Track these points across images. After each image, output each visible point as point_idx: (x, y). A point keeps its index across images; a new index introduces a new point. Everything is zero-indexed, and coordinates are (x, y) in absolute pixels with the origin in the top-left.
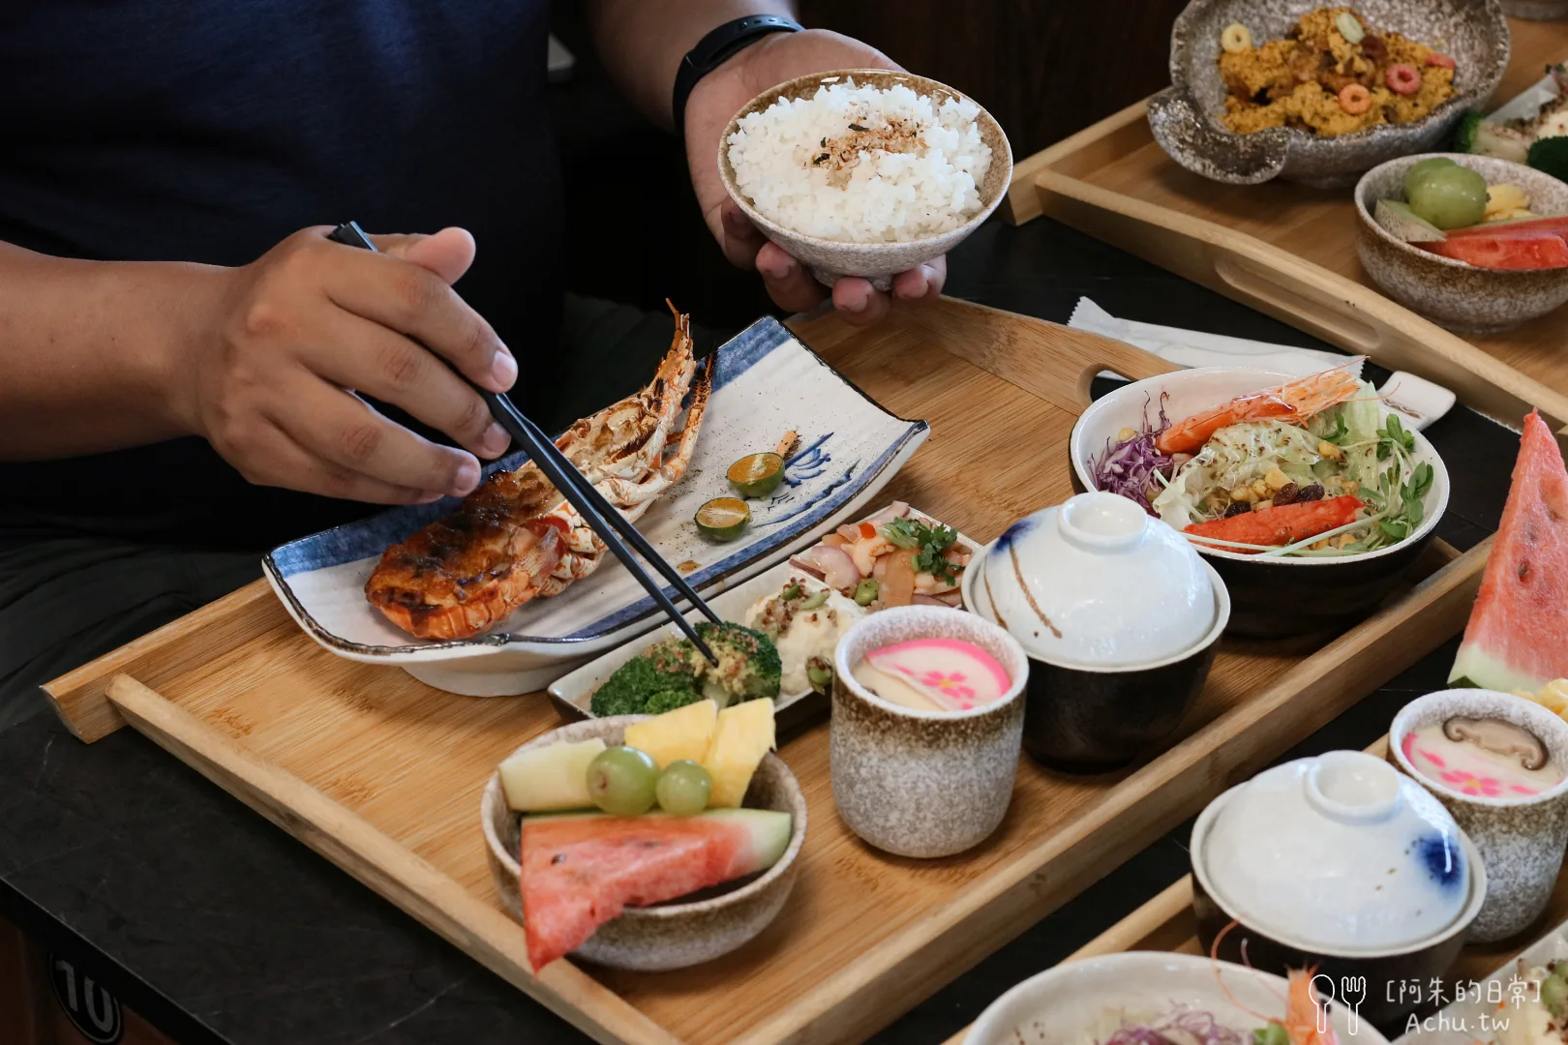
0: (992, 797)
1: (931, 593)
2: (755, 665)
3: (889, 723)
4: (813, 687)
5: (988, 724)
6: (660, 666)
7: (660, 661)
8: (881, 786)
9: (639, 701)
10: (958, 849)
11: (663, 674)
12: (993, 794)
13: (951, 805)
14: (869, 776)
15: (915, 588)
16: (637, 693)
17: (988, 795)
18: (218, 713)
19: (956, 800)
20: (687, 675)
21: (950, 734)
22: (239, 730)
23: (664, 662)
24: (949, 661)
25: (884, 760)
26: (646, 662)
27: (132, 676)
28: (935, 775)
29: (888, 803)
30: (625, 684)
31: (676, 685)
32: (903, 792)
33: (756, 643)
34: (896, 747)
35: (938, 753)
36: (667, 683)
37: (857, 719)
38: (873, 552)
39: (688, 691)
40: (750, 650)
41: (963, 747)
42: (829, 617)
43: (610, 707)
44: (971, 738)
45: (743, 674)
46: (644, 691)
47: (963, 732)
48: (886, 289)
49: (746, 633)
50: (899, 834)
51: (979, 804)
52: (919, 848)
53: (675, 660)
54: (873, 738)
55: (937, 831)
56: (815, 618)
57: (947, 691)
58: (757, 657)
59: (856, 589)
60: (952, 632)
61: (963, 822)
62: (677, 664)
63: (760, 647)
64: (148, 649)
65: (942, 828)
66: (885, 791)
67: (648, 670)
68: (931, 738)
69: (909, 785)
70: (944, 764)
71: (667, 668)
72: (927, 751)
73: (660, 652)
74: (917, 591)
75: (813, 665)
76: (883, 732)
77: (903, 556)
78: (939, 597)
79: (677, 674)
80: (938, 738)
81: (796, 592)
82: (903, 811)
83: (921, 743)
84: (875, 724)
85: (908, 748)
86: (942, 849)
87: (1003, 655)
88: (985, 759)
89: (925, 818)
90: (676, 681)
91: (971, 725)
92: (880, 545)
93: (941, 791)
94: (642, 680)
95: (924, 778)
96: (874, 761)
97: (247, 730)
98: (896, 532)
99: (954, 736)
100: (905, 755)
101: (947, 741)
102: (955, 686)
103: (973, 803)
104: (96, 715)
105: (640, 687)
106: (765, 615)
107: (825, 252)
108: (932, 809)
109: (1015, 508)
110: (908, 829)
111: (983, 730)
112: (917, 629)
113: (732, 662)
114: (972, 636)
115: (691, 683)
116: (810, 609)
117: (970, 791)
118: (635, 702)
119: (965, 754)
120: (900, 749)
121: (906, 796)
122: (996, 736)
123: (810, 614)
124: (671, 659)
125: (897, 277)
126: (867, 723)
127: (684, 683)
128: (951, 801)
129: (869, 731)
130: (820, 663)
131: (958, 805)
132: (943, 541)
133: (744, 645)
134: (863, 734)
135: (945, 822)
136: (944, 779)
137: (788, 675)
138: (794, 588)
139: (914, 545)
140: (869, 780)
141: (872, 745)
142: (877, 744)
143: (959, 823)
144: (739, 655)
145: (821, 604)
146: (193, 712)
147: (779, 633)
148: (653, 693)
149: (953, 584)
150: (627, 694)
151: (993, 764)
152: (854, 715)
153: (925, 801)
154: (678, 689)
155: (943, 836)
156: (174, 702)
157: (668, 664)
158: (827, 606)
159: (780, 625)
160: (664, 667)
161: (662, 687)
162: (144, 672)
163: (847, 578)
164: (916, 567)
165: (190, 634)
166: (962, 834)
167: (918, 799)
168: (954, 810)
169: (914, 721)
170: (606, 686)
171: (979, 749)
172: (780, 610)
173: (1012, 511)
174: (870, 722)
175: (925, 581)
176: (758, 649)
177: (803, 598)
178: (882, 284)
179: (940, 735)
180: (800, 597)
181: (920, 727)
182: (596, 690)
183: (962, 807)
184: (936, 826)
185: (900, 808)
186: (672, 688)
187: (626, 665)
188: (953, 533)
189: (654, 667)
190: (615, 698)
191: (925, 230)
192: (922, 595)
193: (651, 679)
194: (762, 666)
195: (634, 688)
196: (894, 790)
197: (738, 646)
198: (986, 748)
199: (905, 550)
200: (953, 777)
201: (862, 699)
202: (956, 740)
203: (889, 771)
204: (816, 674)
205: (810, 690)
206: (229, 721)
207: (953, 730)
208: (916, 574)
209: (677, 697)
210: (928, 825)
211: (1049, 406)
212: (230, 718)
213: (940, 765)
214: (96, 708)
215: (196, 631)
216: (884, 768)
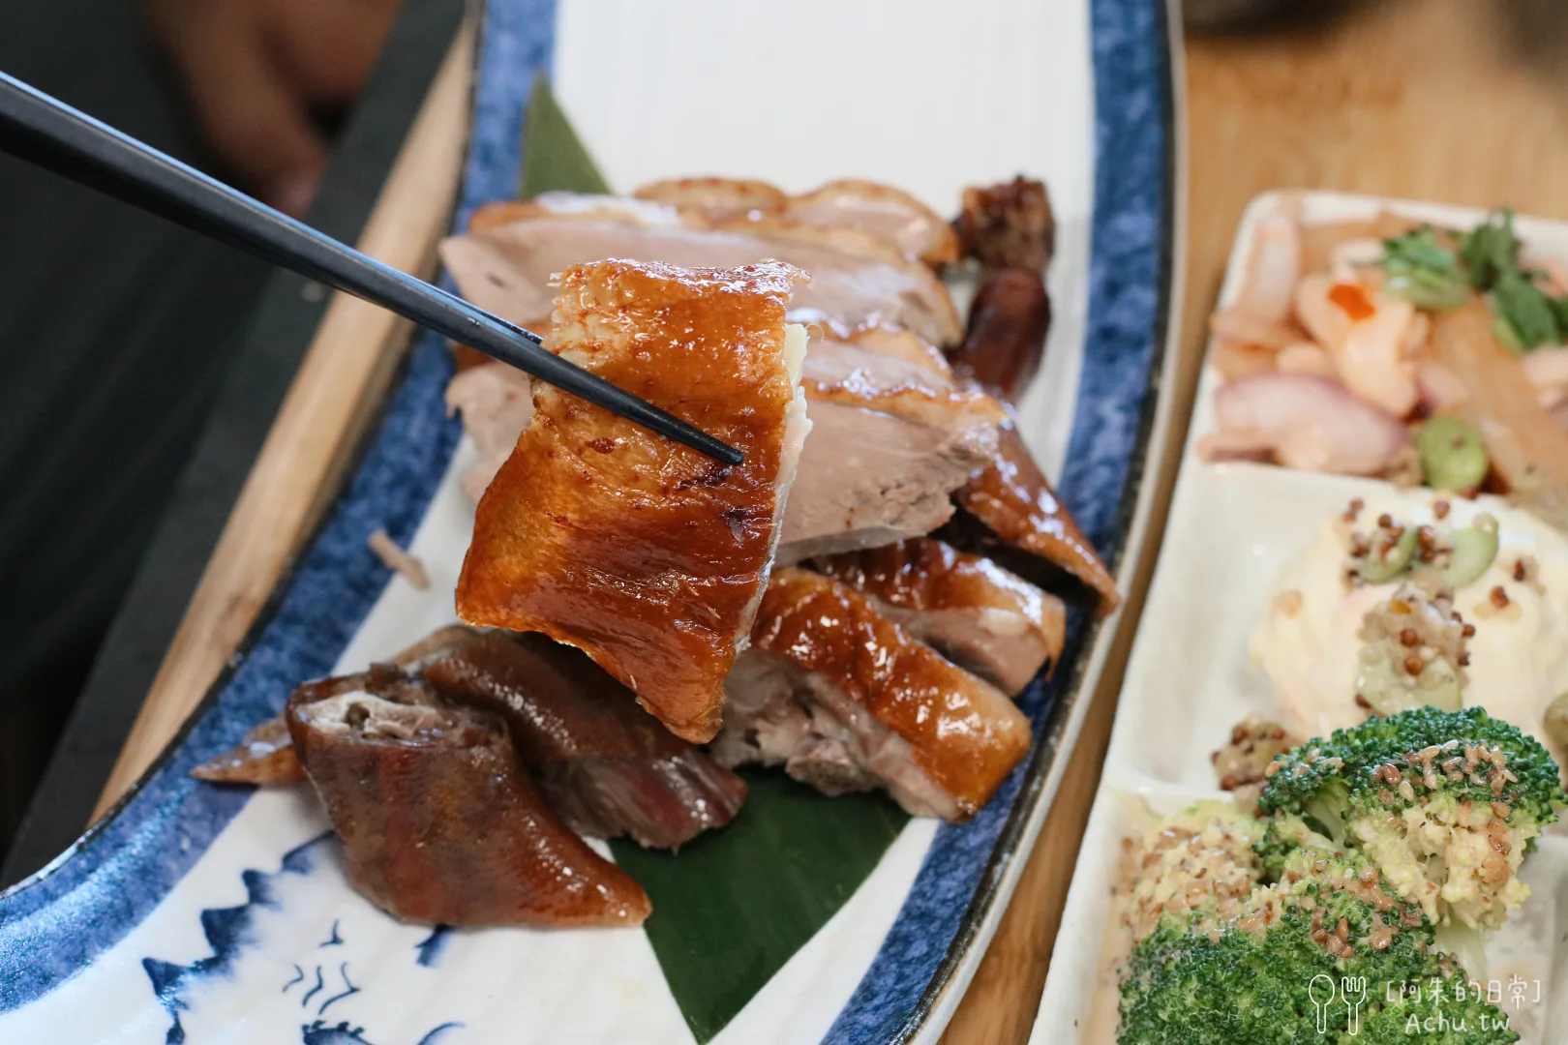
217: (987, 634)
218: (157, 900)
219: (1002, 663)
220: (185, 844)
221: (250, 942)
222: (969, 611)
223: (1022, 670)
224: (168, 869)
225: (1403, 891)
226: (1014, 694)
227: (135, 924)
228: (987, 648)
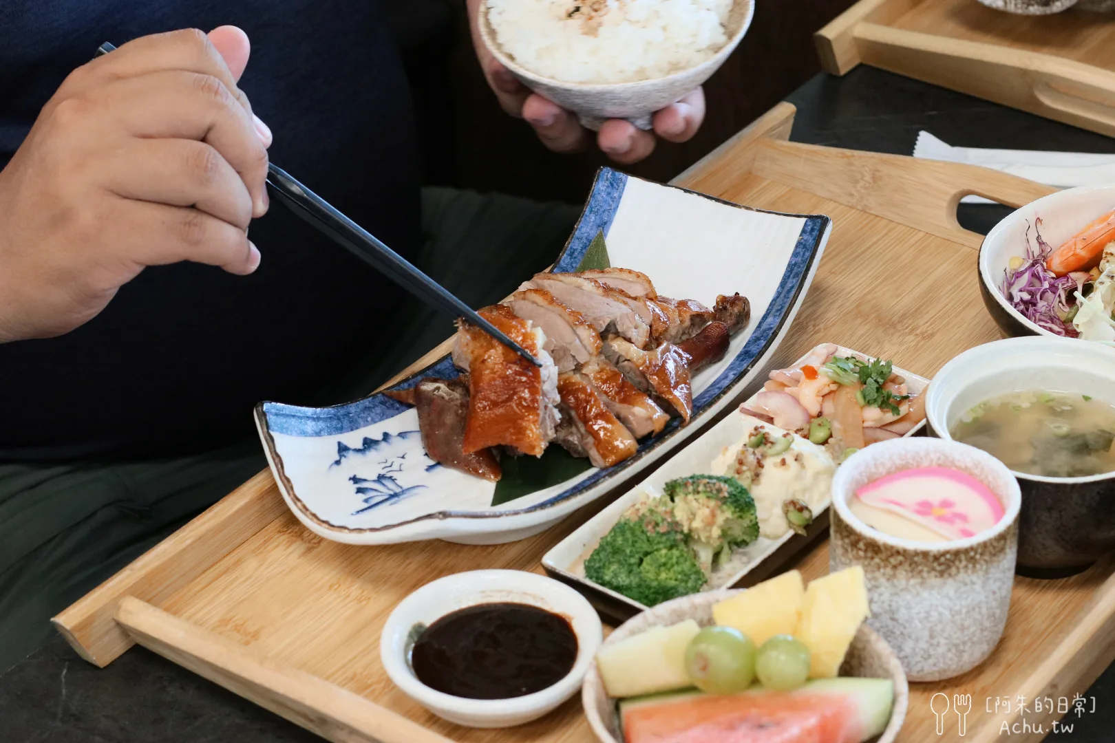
0: (997, 616)
1: (879, 425)
2: (729, 508)
3: (900, 558)
4: (794, 529)
5: (994, 547)
6: (650, 527)
7: (649, 523)
8: (893, 619)
9: (634, 564)
10: (967, 668)
11: (654, 535)
12: (998, 612)
13: (963, 629)
14: (880, 611)
15: (863, 422)
16: (631, 556)
17: (994, 615)
18: (224, 622)
19: (966, 623)
20: (676, 532)
21: (960, 561)
22: (249, 637)
23: (653, 524)
24: (936, 489)
25: (896, 594)
26: (634, 525)
27: (137, 597)
28: (946, 602)
29: (902, 634)
30: (618, 549)
31: (668, 544)
32: (916, 622)
33: (725, 487)
34: (908, 580)
35: (950, 581)
36: (659, 543)
37: (866, 558)
38: (819, 391)
39: (680, 548)
40: (721, 495)
41: (973, 572)
42: (796, 460)
43: (606, 571)
44: (979, 563)
45: (720, 519)
46: (637, 552)
47: (972, 558)
48: (649, 127)
49: (714, 481)
50: (913, 662)
51: (987, 624)
52: (932, 673)
53: (664, 520)
54: (884, 574)
55: (950, 655)
56: (783, 462)
57: (941, 518)
58: (730, 500)
59: (809, 430)
60: (932, 461)
61: (973, 643)
62: (665, 523)
63: (729, 491)
64: (148, 569)
65: (954, 651)
66: (898, 623)
67: (638, 533)
68: (943, 567)
69: (923, 615)
70: (956, 591)
71: (658, 529)
72: (938, 581)
73: (648, 514)
74: (867, 424)
75: (791, 508)
76: (895, 567)
77: (847, 393)
78: (889, 428)
79: (668, 533)
80: (949, 567)
81: (762, 440)
82: (917, 640)
83: (933, 573)
84: (886, 560)
85: (919, 580)
86: (954, 671)
87: (987, 477)
88: (991, 581)
89: (938, 645)
90: (667, 539)
91: (980, 551)
92: (825, 385)
93: (953, 616)
94: (634, 542)
95: (937, 606)
96: (886, 596)
97: (256, 635)
98: (838, 371)
99: (964, 563)
100: (918, 587)
101: (958, 569)
102: (945, 513)
103: (981, 624)
104: (106, 639)
105: (634, 550)
106: (737, 466)
107: (584, 95)
108: (946, 635)
109: (918, 332)
110: (922, 657)
111: (991, 553)
112: (898, 462)
113: (707, 511)
114: (952, 462)
115: (682, 540)
116: (778, 454)
117: (980, 613)
118: (630, 565)
119: (974, 578)
120: (912, 581)
121: (919, 625)
122: (1000, 558)
123: (778, 459)
124: (659, 520)
125: (655, 115)
126: (877, 560)
127: (675, 540)
128: (962, 625)
129: (879, 568)
130: (798, 506)
131: (968, 628)
132: (881, 374)
133: (715, 492)
134: (873, 571)
135: (956, 646)
136: (955, 605)
137: (765, 521)
138: (759, 436)
139: (855, 381)
140: (881, 614)
141: (883, 580)
142: (888, 580)
143: (969, 644)
144: (712, 503)
145: (787, 448)
146: (199, 624)
147: (753, 480)
148: (647, 554)
149: (898, 414)
150: (622, 559)
151: (998, 584)
152: (861, 553)
153: (939, 627)
154: (671, 548)
155: (956, 659)
156: (179, 617)
157: (657, 524)
158: (793, 450)
159: (753, 473)
160: (654, 528)
161: (655, 547)
162: (146, 592)
163: (799, 419)
164: (861, 401)
165: (185, 550)
166: (972, 655)
167: (931, 628)
168: (966, 632)
169: (925, 554)
170: (597, 552)
171: (987, 572)
172: (751, 459)
173: (917, 335)
174: (881, 559)
175: (873, 414)
176: (729, 493)
177: (769, 445)
178: (642, 123)
179: (951, 564)
180: (765, 444)
181: (931, 559)
182: (588, 557)
183: (972, 629)
184: (949, 650)
185: (913, 637)
186: (665, 547)
187: (613, 529)
188: (889, 365)
189: (645, 529)
190: (610, 563)
191: (675, 67)
192: (871, 428)
193: (643, 540)
194: (736, 507)
195: (628, 551)
196: (907, 621)
197: (710, 495)
198: (992, 570)
199: (847, 387)
200: (964, 603)
201: (870, 539)
202: (966, 567)
203: (901, 603)
204: (795, 517)
205: (791, 533)
206: (237, 629)
207: (963, 557)
208: (862, 408)
209: (672, 554)
210: (941, 650)
211: (921, 234)
212: (236, 626)
213: (952, 593)
214: (107, 632)
215: (191, 545)
216: (896, 602)
217: (634, 415)
218: (352, 430)
219: (635, 425)
220: (369, 419)
221: (376, 449)
222: (631, 406)
223: (643, 431)
224: (359, 424)
225: (678, 519)
226: (639, 437)
227: (341, 433)
228: (631, 418)
